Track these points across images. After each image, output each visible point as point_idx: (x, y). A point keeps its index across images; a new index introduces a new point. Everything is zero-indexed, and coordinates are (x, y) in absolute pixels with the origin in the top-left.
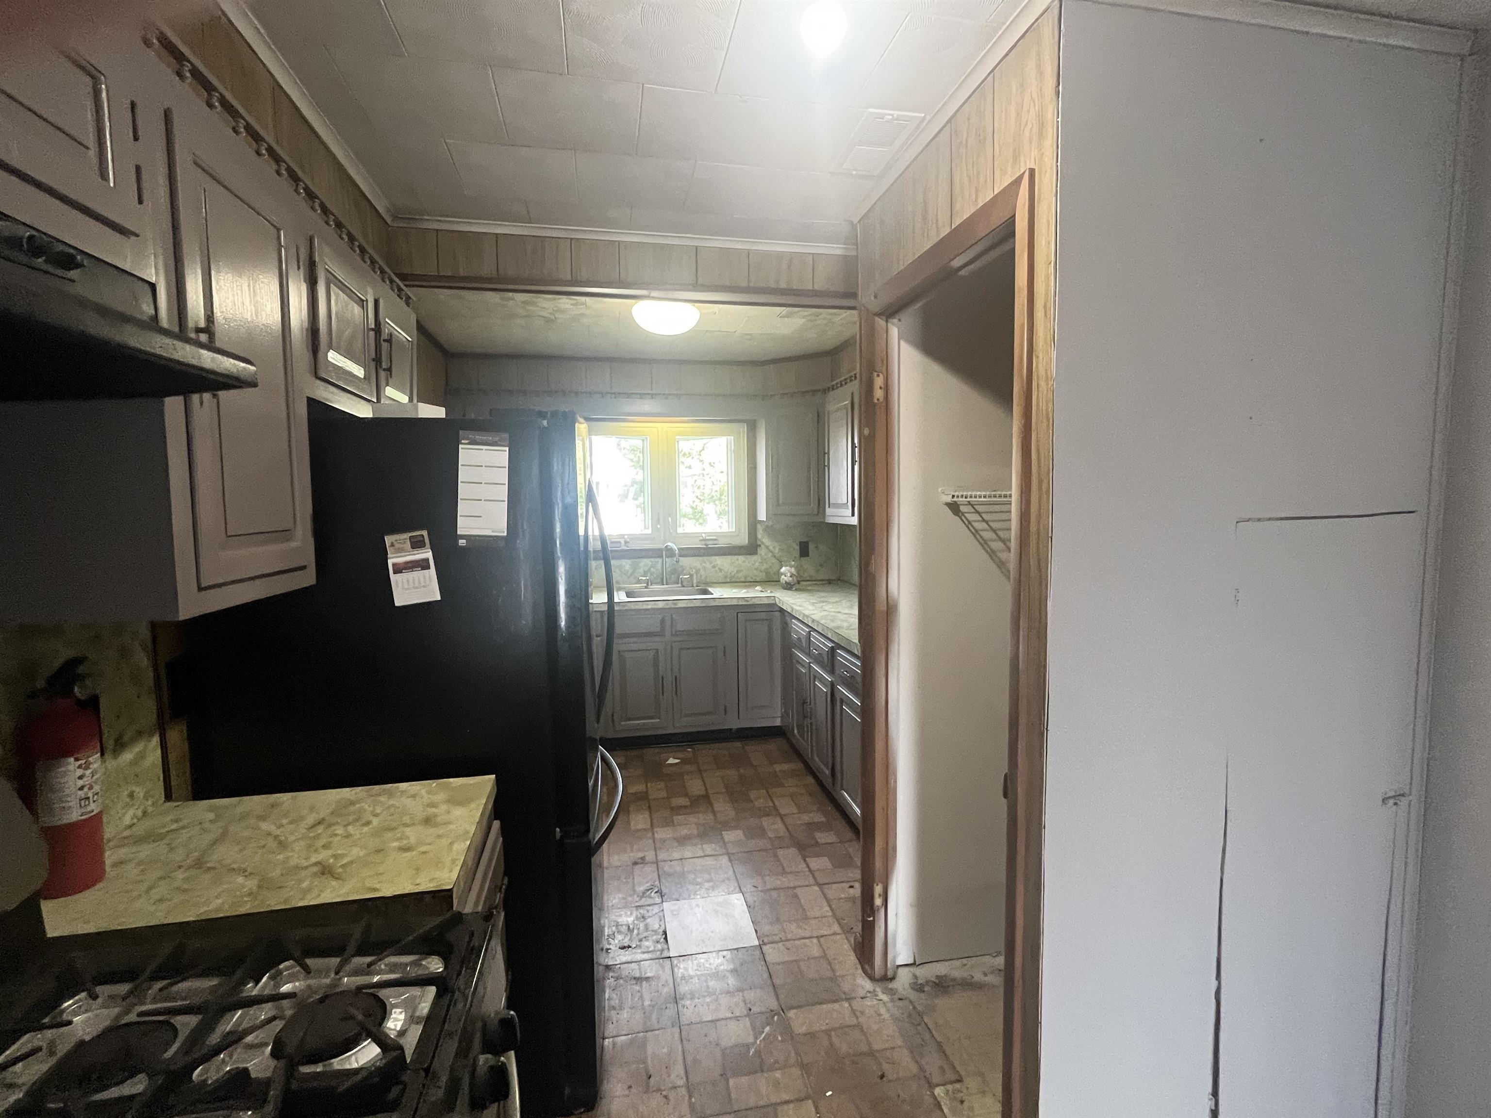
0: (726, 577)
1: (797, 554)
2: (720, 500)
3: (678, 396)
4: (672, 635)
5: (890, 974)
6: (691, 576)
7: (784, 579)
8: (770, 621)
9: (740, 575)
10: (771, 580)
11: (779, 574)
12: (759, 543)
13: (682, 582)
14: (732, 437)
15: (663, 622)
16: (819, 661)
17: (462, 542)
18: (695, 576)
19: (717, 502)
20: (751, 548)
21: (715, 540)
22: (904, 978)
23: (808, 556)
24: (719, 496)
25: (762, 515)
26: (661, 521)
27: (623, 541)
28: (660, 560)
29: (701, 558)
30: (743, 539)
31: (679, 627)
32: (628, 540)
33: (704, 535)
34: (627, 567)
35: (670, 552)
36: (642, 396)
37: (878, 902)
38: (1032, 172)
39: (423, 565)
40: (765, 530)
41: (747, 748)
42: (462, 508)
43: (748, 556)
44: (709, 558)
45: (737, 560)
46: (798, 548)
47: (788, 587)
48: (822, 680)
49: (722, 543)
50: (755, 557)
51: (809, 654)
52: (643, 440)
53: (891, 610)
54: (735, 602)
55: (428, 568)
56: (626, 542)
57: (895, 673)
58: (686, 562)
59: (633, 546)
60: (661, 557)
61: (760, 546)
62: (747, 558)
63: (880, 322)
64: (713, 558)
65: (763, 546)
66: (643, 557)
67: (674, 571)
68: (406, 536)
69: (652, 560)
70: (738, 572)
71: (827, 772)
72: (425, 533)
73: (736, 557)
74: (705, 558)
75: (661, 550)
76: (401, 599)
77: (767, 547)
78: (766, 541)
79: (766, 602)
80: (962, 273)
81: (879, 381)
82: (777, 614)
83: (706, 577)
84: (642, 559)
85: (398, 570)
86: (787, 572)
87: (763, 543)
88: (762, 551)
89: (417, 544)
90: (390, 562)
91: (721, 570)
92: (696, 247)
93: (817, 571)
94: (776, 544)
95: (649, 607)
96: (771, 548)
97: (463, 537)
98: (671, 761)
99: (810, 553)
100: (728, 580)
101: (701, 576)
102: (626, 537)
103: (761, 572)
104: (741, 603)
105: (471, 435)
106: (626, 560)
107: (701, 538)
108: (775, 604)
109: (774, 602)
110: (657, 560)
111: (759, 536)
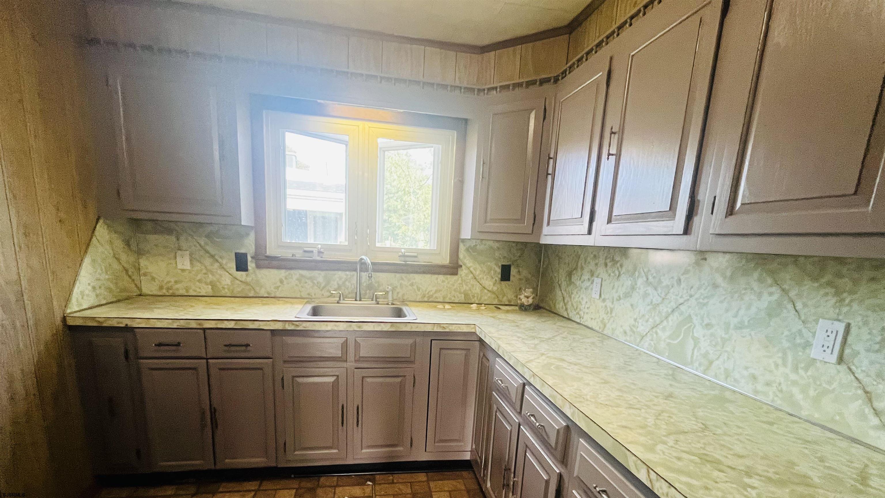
0: (422, 296)
1: (499, 276)
4: (356, 361)
6: (387, 293)
8: (467, 351)
9: (438, 295)
12: (460, 263)
13: (376, 298)
14: (440, 146)
15: (345, 346)
16: (538, 433)
18: (390, 293)
20: (453, 268)
21: (416, 257)
23: (509, 280)
25: (466, 233)
26: (358, 232)
27: (315, 251)
28: (355, 273)
29: (398, 275)
30: (445, 260)
31: (363, 353)
32: (322, 250)
33: (403, 250)
34: (321, 279)
35: (364, 266)
40: (467, 250)
41: (432, 484)
43: (449, 276)
44: (407, 275)
45: (437, 279)
46: (499, 270)
49: (422, 260)
50: (455, 278)
51: (519, 413)
54: (429, 329)
56: (320, 252)
58: (383, 277)
59: (327, 257)
60: (357, 270)
61: (461, 266)
62: (447, 279)
64: (412, 275)
65: (463, 267)
66: (338, 270)
67: (370, 287)
69: (346, 273)
70: (436, 291)
73: (436, 276)
74: (403, 275)
75: (354, 263)
77: (469, 268)
78: (468, 262)
79: (465, 329)
82: (477, 343)
83: (403, 295)
84: (336, 272)
87: (465, 264)
88: (463, 272)
91: (419, 288)
94: (478, 266)
95: (329, 328)
96: (473, 270)
99: (512, 278)
101: (397, 294)
102: (320, 246)
103: (460, 293)
104: (436, 329)
106: (319, 272)
107: (400, 254)
108: (475, 334)
109: (473, 330)
110: (350, 273)
111: (461, 256)
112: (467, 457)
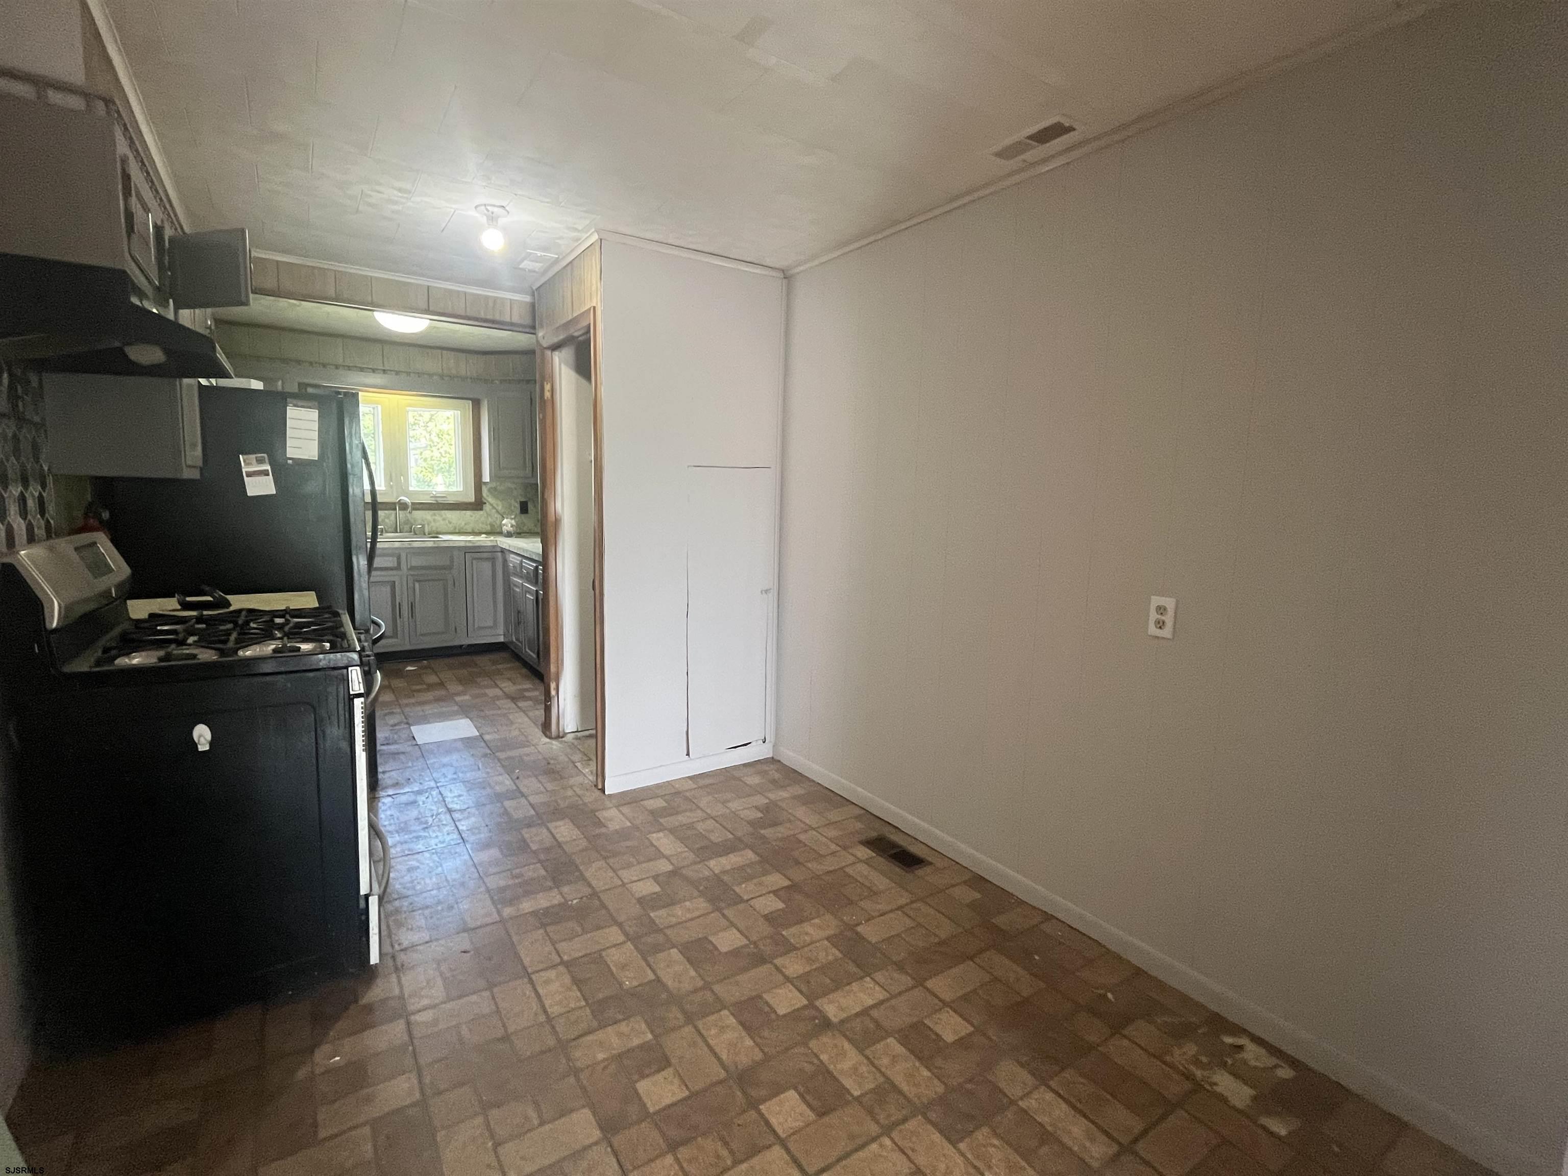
0: (455, 528)
1: (518, 511)
2: (449, 471)
3: (408, 374)
4: (408, 570)
5: (561, 734)
6: (423, 526)
7: (505, 529)
8: (493, 560)
9: (467, 527)
10: (495, 531)
11: (501, 526)
12: (484, 501)
13: (414, 530)
14: (458, 412)
16: (527, 578)
17: (290, 462)
18: (426, 526)
19: (446, 474)
20: (478, 505)
21: (445, 499)
22: (570, 737)
23: (527, 513)
24: (447, 468)
25: (486, 478)
26: (394, 478)
28: (393, 512)
29: (432, 512)
30: (470, 497)
31: (414, 563)
33: (434, 494)
35: (403, 506)
36: (374, 371)
37: (553, 693)
38: (594, 308)
39: (265, 473)
40: (489, 490)
42: (289, 443)
43: (475, 511)
44: (440, 512)
45: (465, 514)
46: (518, 506)
47: (509, 535)
48: (528, 591)
49: (451, 500)
50: (481, 512)
51: (521, 577)
52: (374, 408)
53: (557, 522)
54: (463, 545)
55: (268, 475)
57: (561, 559)
58: (419, 515)
60: (396, 509)
61: (485, 503)
62: (474, 513)
63: (548, 353)
64: (443, 511)
65: (487, 504)
67: (407, 521)
68: (254, 456)
69: (386, 512)
70: (465, 524)
71: (535, 656)
72: (265, 455)
73: (464, 512)
74: (436, 512)
75: (394, 504)
76: (251, 492)
77: (491, 505)
78: (490, 499)
79: (489, 545)
80: (580, 338)
81: (547, 387)
82: (499, 554)
83: (437, 528)
85: (249, 475)
86: (508, 524)
87: (488, 502)
88: (487, 507)
89: (260, 461)
90: (244, 470)
91: (450, 523)
92: (428, 287)
93: (535, 526)
94: (499, 502)
95: (387, 546)
96: (495, 505)
97: (290, 459)
98: (409, 668)
99: (529, 511)
100: (457, 531)
101: (432, 527)
103: (486, 523)
104: (467, 545)
105: (295, 402)
107: (432, 496)
108: (497, 546)
109: (496, 544)
110: (391, 511)
111: (484, 495)
112: (501, 639)
